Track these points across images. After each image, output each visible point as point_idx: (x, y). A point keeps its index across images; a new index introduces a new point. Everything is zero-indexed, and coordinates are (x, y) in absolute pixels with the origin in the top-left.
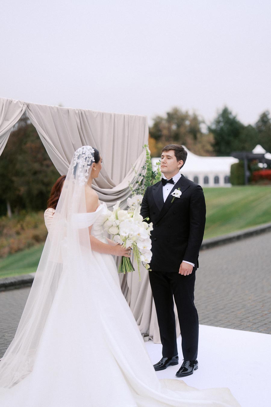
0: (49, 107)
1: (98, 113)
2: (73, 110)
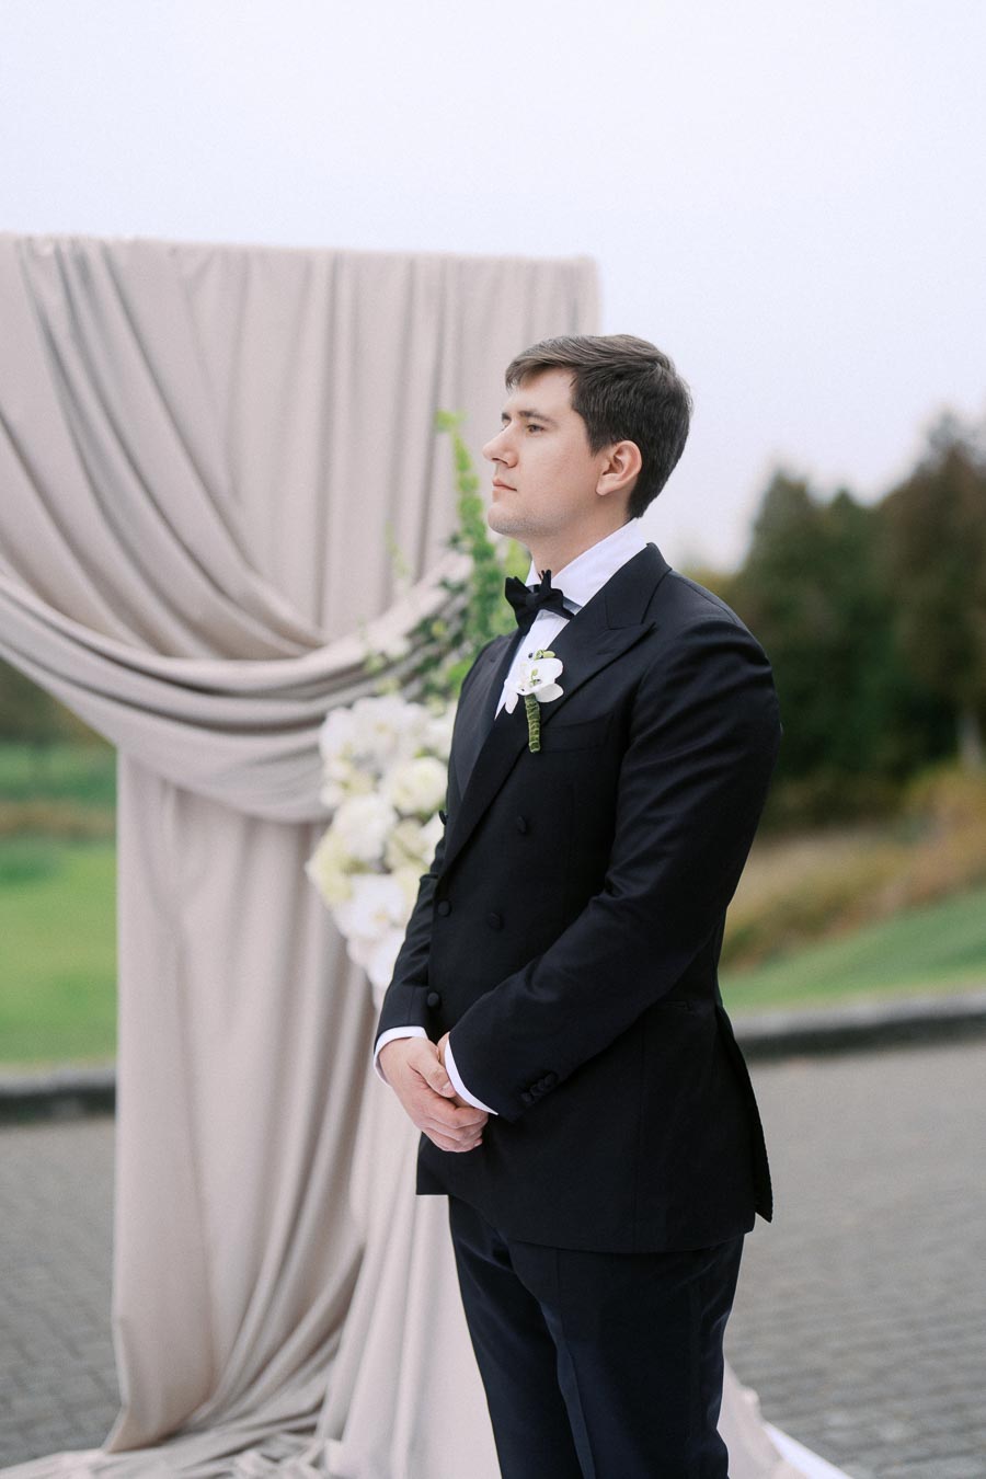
1: (212, 253)
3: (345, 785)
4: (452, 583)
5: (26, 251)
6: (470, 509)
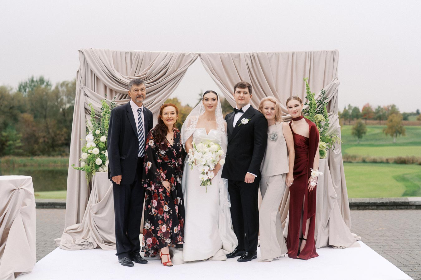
0: (220, 54)
1: (274, 53)
2: (244, 54)
4: (308, 104)
5: (245, 55)
6: (308, 93)
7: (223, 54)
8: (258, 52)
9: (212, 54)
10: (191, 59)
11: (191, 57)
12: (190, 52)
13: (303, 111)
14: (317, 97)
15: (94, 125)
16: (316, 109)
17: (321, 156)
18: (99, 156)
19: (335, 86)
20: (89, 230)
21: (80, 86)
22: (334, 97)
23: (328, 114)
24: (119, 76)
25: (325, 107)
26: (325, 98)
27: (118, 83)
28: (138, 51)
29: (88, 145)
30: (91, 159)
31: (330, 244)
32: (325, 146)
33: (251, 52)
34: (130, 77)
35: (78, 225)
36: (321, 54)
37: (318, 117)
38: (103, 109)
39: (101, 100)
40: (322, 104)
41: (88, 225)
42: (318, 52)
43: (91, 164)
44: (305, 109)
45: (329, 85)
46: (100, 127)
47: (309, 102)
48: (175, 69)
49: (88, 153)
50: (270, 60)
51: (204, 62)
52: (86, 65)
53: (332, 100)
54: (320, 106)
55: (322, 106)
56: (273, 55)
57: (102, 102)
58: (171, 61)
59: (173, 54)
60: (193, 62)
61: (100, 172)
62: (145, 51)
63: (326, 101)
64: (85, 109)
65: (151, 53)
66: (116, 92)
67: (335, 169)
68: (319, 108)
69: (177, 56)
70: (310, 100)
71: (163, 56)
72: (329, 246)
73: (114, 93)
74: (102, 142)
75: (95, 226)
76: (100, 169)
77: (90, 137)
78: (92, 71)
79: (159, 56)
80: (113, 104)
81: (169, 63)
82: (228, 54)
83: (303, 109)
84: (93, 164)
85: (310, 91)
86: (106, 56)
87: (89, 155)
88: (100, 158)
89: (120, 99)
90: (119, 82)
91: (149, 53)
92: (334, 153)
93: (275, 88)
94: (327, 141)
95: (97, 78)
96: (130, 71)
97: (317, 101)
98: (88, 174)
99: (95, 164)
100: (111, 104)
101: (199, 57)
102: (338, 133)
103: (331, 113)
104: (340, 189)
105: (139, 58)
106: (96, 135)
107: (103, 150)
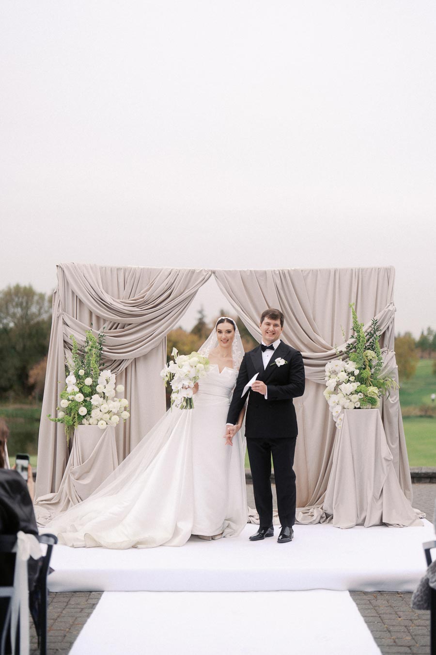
0: (240, 271)
1: (310, 270)
3: (330, 377)
4: (355, 337)
5: (273, 272)
6: (355, 322)
7: (244, 272)
8: (289, 269)
9: (230, 271)
10: (203, 277)
11: (203, 275)
12: (201, 269)
13: (349, 347)
14: (366, 327)
15: (76, 363)
16: (365, 344)
17: (372, 405)
18: (83, 404)
19: (390, 312)
20: (69, 501)
21: (58, 311)
22: (388, 328)
23: (381, 350)
24: (108, 299)
25: (377, 341)
26: (377, 330)
27: (107, 308)
28: (134, 266)
29: (69, 389)
30: (73, 407)
31: (383, 521)
32: (377, 392)
33: (280, 268)
34: (123, 301)
35: (52, 495)
36: (371, 272)
37: (368, 354)
38: (88, 343)
39: (85, 330)
40: (373, 338)
41: (67, 495)
42: (368, 269)
43: (72, 414)
44: (351, 344)
45: (383, 312)
46: (84, 366)
47: (356, 334)
48: (182, 291)
49: (69, 400)
50: (305, 278)
51: (219, 282)
52: (66, 283)
53: (387, 332)
54: (371, 340)
55: (373, 340)
56: (309, 273)
57: (87, 333)
58: (176, 281)
59: (179, 271)
60: (205, 281)
61: (84, 424)
62: (142, 267)
63: (378, 333)
64: (65, 341)
65: (151, 269)
66: (105, 321)
67: (390, 423)
68: (369, 342)
69: (184, 274)
70: (357, 332)
71: (167, 273)
72: (383, 524)
73: (102, 322)
74: (86, 386)
75: (76, 497)
76: (84, 421)
77: (72, 379)
78: (73, 293)
79: (161, 273)
80: (101, 335)
81: (175, 283)
82: (251, 271)
83: (349, 344)
84: (74, 414)
85: (357, 320)
86: (91, 273)
87: (70, 402)
88: (85, 406)
89: (110, 329)
90: (109, 308)
91: (148, 269)
92: (389, 401)
93: (312, 316)
94: (379, 386)
95: (80, 300)
96: (124, 294)
97: (366, 334)
98: (68, 428)
99: (78, 414)
100: (99, 336)
101: (213, 275)
102: (395, 376)
103: (385, 349)
104: (398, 451)
105: (135, 275)
106: (79, 376)
107: (87, 396)
